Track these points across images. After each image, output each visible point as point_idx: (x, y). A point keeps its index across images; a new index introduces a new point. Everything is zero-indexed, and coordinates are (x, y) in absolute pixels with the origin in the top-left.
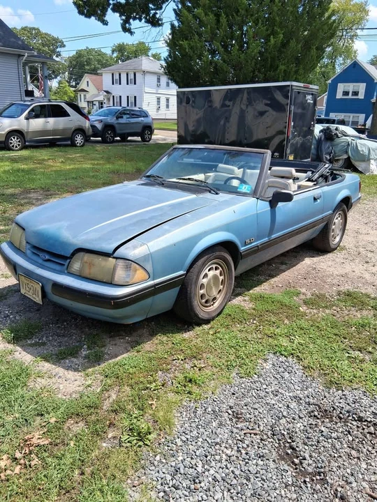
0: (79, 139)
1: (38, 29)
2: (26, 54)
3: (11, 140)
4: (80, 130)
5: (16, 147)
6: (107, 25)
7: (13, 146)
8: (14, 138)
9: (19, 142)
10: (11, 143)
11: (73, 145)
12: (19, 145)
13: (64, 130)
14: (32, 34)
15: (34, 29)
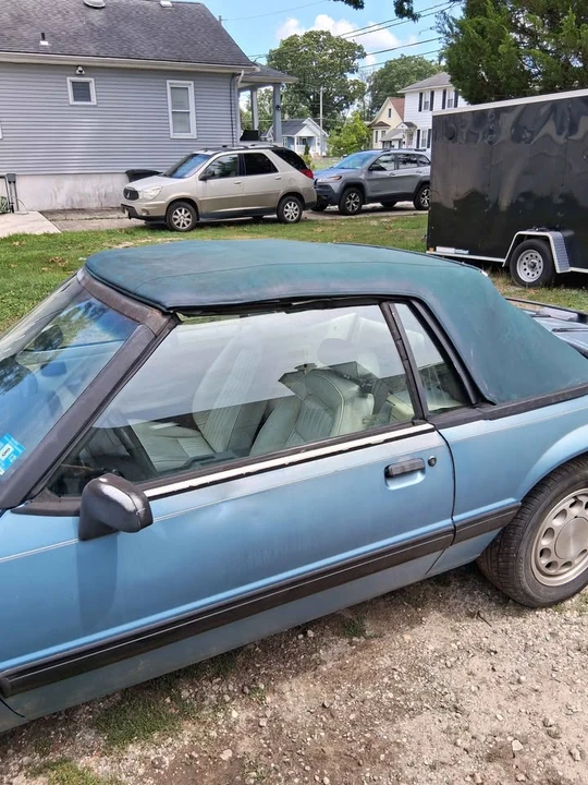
0: (291, 210)
1: (328, 33)
2: (243, 72)
3: (176, 214)
4: (293, 196)
5: (184, 225)
6: (362, 7)
7: (179, 224)
8: (181, 211)
9: (189, 217)
10: (176, 219)
11: (281, 220)
12: (188, 222)
13: (265, 196)
14: (318, 42)
15: (323, 33)
